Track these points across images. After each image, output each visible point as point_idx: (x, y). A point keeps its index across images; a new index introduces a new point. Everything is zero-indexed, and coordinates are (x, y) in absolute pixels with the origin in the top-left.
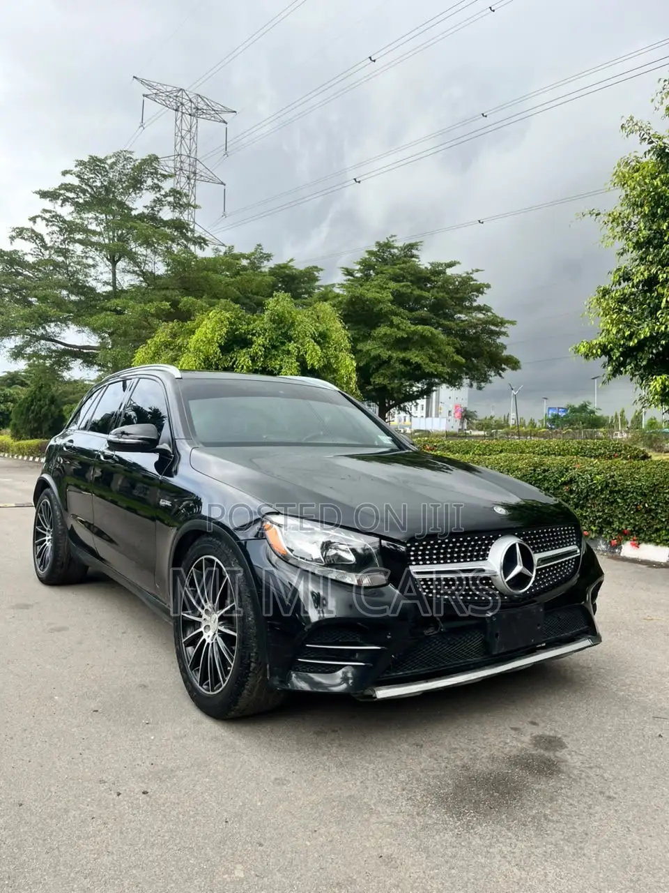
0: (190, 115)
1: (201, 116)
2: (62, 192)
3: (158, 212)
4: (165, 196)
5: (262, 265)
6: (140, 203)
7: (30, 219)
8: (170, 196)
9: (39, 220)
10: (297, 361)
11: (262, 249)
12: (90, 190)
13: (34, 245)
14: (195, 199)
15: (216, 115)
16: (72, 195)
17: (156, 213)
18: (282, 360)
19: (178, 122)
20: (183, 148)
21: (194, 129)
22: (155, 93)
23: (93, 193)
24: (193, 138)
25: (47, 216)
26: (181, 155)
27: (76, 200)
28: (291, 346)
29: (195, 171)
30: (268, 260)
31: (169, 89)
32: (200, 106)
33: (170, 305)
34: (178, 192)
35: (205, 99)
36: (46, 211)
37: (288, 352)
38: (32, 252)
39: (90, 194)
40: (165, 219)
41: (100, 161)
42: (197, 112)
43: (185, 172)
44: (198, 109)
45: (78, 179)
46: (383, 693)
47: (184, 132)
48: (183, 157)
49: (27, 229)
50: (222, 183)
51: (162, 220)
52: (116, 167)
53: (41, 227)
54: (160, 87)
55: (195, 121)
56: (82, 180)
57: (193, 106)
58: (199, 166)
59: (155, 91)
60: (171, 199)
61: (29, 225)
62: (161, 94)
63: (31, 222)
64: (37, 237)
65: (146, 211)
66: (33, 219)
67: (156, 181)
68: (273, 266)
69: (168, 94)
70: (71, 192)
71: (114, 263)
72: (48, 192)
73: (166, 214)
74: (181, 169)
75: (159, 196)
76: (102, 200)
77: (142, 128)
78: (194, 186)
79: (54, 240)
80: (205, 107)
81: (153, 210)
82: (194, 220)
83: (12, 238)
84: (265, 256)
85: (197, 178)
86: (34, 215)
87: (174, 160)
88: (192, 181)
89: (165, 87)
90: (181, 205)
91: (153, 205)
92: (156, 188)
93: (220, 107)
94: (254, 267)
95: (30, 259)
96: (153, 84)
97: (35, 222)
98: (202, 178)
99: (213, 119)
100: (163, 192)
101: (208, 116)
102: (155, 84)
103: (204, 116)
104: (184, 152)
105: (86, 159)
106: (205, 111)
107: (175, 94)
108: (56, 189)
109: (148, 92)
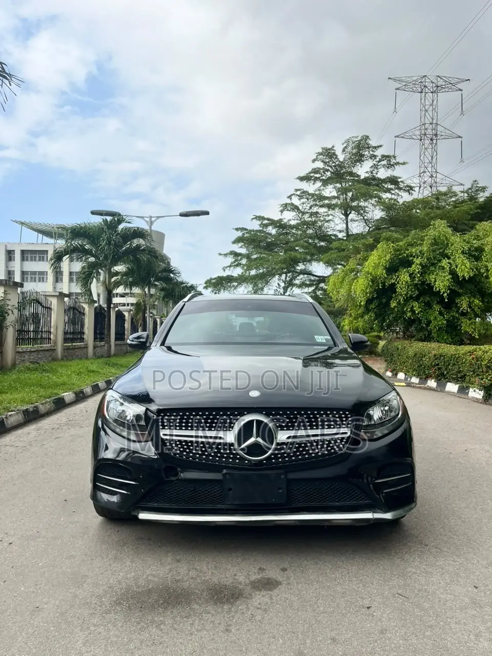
0: (432, 92)
1: (441, 91)
2: (312, 175)
3: (377, 173)
4: (379, 162)
5: (479, 196)
6: (363, 170)
7: (288, 197)
8: (383, 160)
9: (293, 197)
10: (450, 274)
11: (478, 184)
12: (330, 169)
13: (294, 213)
14: (437, 155)
15: (453, 87)
16: (318, 176)
17: (375, 175)
18: (437, 274)
19: (423, 101)
20: (426, 118)
21: (435, 103)
22: (405, 85)
23: (332, 171)
24: (435, 109)
25: (298, 193)
26: (425, 124)
27: (321, 178)
28: (445, 262)
29: (437, 133)
30: (484, 192)
31: (415, 78)
32: (439, 84)
33: (373, 240)
34: (388, 156)
35: (444, 78)
36: (297, 190)
37: (443, 268)
38: (294, 218)
39: (331, 172)
40: (382, 178)
41: (329, 149)
42: (437, 89)
43: (428, 136)
44: (438, 87)
45: (322, 163)
46: (143, 516)
47: (427, 107)
48: (427, 125)
49: (289, 204)
50: (460, 137)
51: (380, 179)
52: (347, 150)
53: (296, 201)
54: (409, 79)
55: (436, 96)
56: (325, 163)
57: (434, 85)
58: (439, 128)
59: (405, 83)
60: (385, 162)
61: (288, 201)
62: (409, 84)
63: (289, 199)
64: (295, 208)
65: (367, 175)
66: (290, 197)
67: (371, 153)
68: (488, 196)
69: (414, 82)
70: (317, 174)
71: (346, 215)
72: (304, 177)
73: (382, 174)
74: (425, 134)
75: (374, 162)
76: (339, 175)
77: (395, 113)
78: (436, 144)
79: (304, 208)
80: (444, 84)
81: (372, 173)
82: (436, 170)
83: (282, 211)
84: (481, 189)
85: (438, 138)
86: (290, 194)
87: (420, 129)
88: (434, 141)
89: (412, 78)
90: (393, 165)
91: (372, 170)
92: (373, 157)
93: (456, 80)
94: (472, 199)
95: (293, 223)
96: (403, 78)
97: (291, 199)
98: (443, 137)
99: (451, 90)
100: (378, 159)
101: (446, 89)
102: (404, 79)
103: (443, 90)
104: (427, 122)
105: (321, 151)
106: (443, 87)
107: (420, 81)
108: (308, 174)
109: (399, 86)
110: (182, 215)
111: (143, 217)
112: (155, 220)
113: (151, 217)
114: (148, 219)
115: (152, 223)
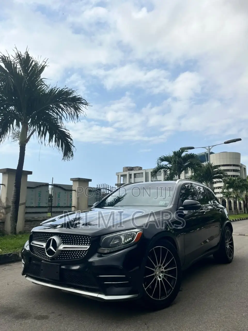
110: (225, 143)
111: (205, 147)
112: (212, 148)
113: (209, 147)
114: (207, 148)
115: (210, 149)
